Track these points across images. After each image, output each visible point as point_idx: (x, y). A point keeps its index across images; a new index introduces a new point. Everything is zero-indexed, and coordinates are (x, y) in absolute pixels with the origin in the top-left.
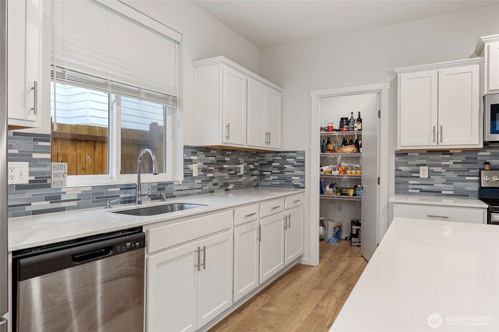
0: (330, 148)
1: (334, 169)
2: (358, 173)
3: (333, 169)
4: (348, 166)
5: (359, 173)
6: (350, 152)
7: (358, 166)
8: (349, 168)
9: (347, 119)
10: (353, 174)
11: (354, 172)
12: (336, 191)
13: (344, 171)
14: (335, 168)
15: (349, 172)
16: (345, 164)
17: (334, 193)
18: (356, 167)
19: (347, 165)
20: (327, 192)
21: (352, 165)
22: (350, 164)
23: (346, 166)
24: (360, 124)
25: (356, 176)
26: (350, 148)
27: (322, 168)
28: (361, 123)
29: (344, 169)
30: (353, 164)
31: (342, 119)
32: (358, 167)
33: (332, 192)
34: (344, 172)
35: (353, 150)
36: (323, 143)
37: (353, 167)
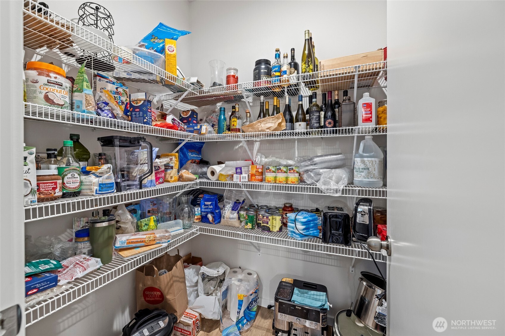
0: (234, 125)
1: (239, 171)
2: (290, 179)
3: (236, 169)
4: (269, 162)
5: (293, 181)
6: (272, 129)
7: (290, 162)
8: (271, 168)
9: (267, 62)
10: (280, 182)
11: (281, 176)
12: (245, 218)
13: (262, 174)
14: (241, 168)
15: (269, 176)
16: (263, 159)
17: (241, 222)
18: (286, 166)
19: (266, 160)
20: (225, 219)
21: (278, 160)
22: (274, 159)
23: (266, 163)
24: (294, 72)
25: (286, 188)
26: (273, 121)
27: (213, 169)
28: (296, 71)
29: (260, 170)
30: (281, 158)
31: (259, 63)
32: (290, 166)
33: (236, 220)
34: (260, 178)
35: (280, 124)
36: (220, 114)
37: (280, 165)
